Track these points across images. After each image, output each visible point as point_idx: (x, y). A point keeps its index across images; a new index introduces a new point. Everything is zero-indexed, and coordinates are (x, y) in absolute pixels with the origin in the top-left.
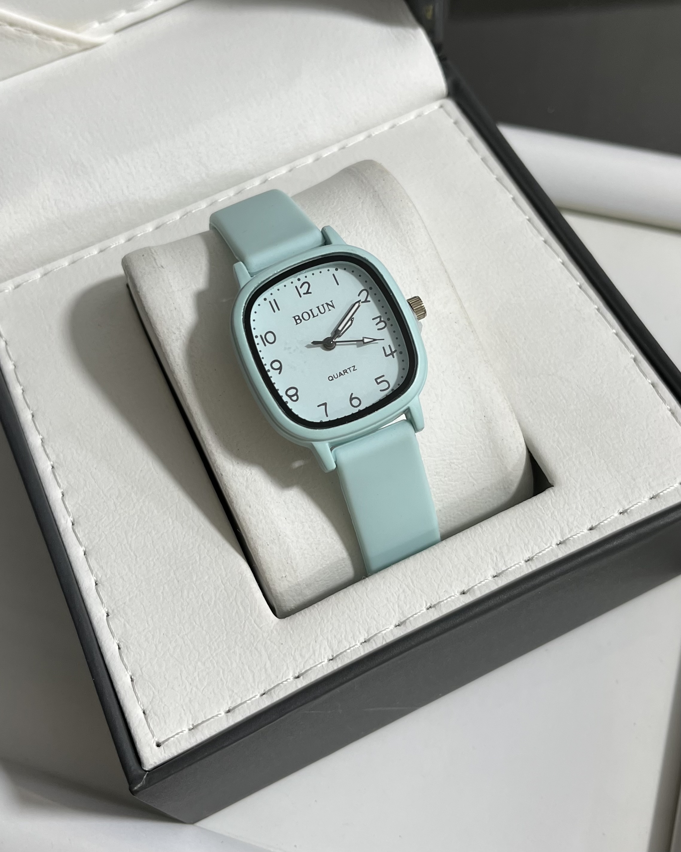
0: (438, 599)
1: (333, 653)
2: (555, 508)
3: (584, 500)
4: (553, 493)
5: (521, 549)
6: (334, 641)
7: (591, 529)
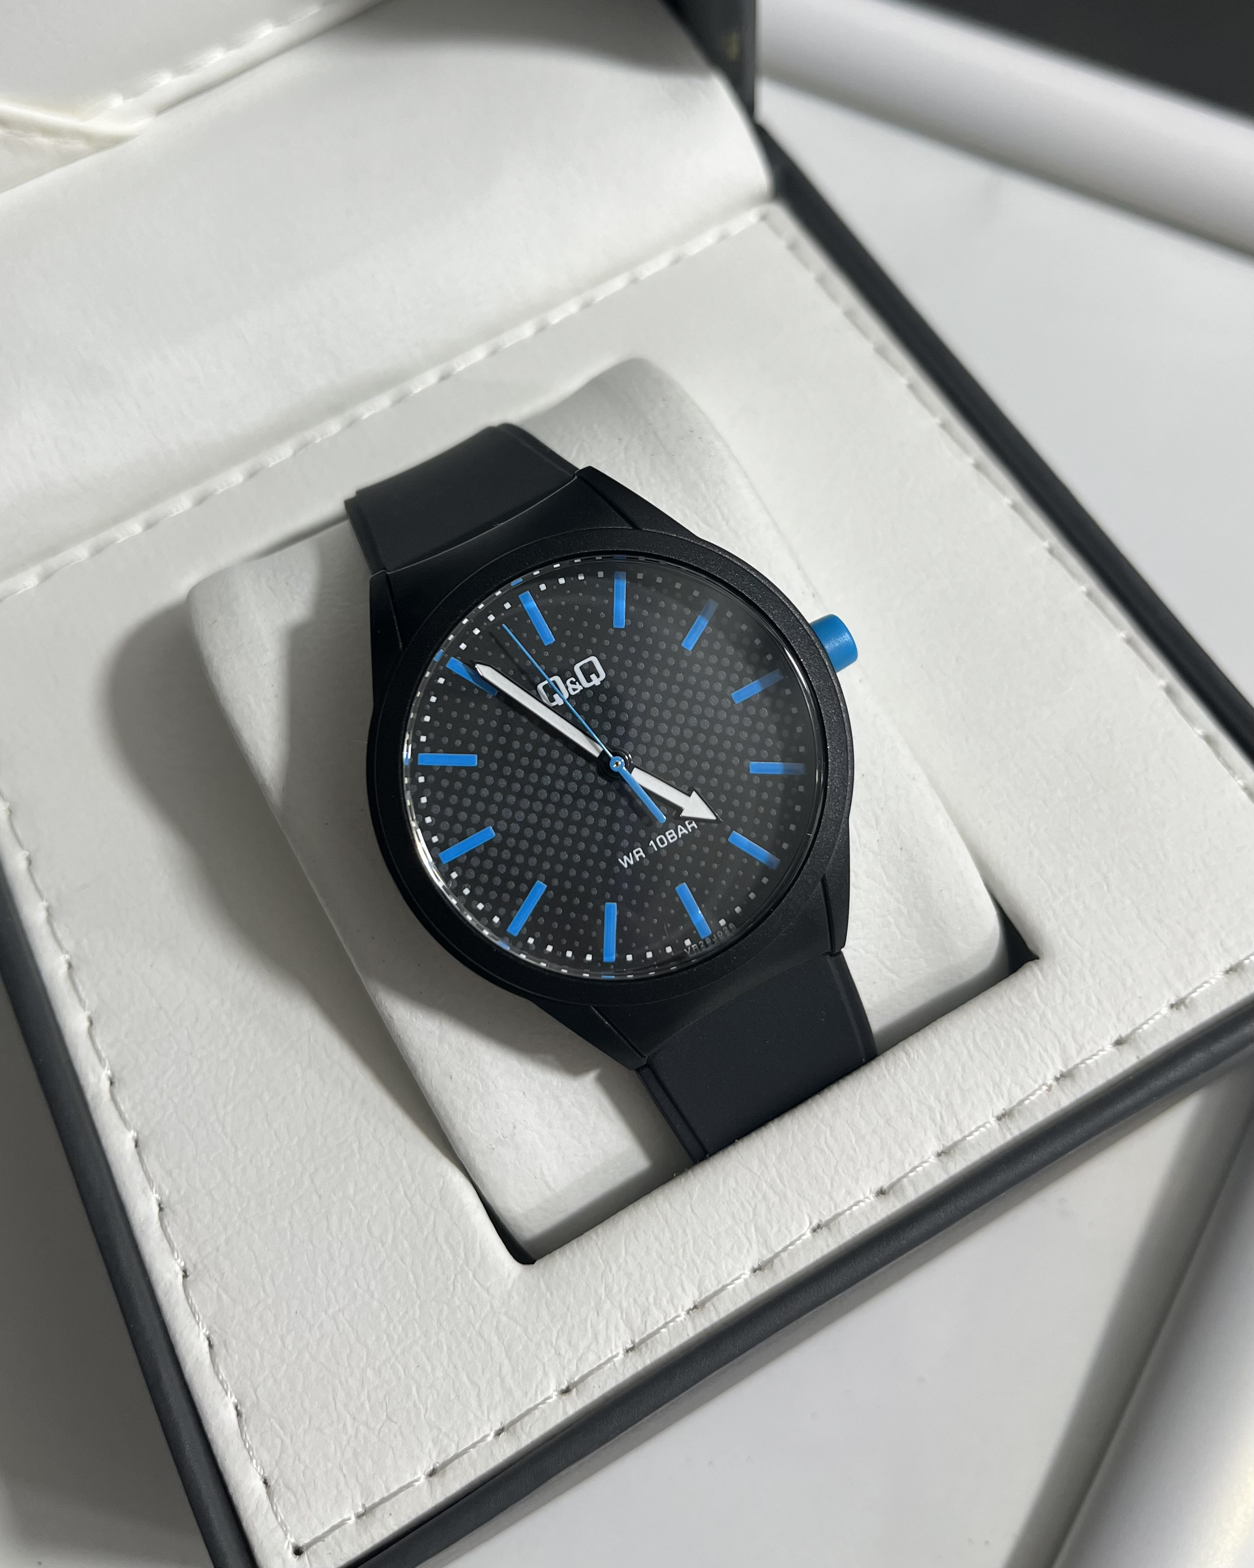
0: (833, 1208)
1: (634, 1336)
2: (1046, 1004)
3: (1100, 984)
4: (1039, 973)
5: (988, 1093)
6: (633, 1310)
7: (1119, 1043)
